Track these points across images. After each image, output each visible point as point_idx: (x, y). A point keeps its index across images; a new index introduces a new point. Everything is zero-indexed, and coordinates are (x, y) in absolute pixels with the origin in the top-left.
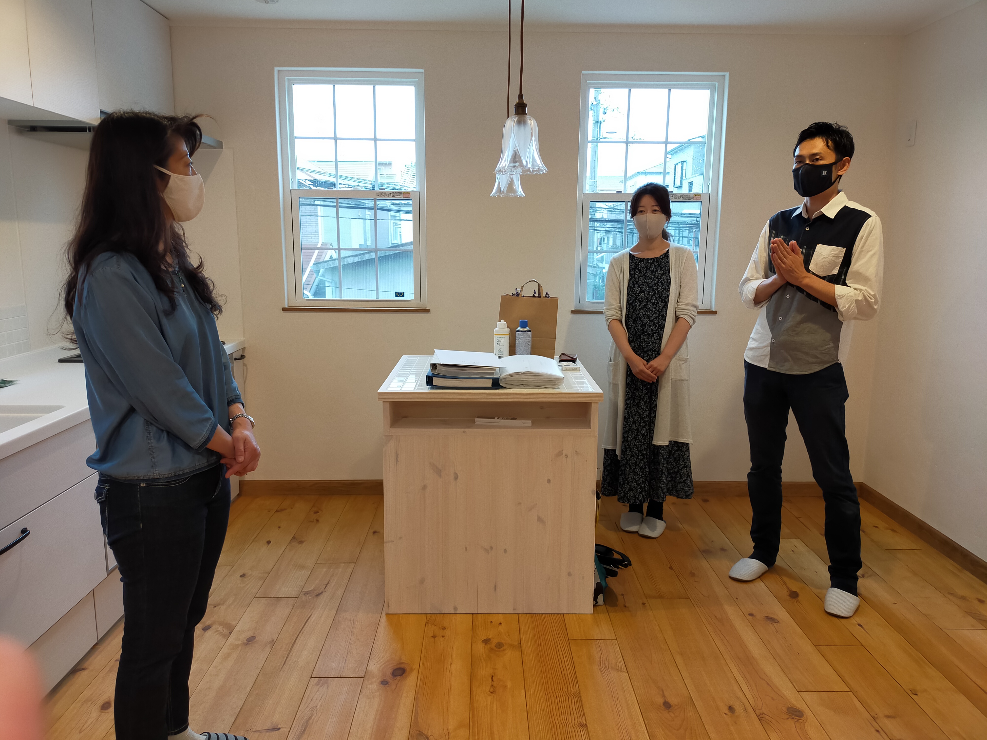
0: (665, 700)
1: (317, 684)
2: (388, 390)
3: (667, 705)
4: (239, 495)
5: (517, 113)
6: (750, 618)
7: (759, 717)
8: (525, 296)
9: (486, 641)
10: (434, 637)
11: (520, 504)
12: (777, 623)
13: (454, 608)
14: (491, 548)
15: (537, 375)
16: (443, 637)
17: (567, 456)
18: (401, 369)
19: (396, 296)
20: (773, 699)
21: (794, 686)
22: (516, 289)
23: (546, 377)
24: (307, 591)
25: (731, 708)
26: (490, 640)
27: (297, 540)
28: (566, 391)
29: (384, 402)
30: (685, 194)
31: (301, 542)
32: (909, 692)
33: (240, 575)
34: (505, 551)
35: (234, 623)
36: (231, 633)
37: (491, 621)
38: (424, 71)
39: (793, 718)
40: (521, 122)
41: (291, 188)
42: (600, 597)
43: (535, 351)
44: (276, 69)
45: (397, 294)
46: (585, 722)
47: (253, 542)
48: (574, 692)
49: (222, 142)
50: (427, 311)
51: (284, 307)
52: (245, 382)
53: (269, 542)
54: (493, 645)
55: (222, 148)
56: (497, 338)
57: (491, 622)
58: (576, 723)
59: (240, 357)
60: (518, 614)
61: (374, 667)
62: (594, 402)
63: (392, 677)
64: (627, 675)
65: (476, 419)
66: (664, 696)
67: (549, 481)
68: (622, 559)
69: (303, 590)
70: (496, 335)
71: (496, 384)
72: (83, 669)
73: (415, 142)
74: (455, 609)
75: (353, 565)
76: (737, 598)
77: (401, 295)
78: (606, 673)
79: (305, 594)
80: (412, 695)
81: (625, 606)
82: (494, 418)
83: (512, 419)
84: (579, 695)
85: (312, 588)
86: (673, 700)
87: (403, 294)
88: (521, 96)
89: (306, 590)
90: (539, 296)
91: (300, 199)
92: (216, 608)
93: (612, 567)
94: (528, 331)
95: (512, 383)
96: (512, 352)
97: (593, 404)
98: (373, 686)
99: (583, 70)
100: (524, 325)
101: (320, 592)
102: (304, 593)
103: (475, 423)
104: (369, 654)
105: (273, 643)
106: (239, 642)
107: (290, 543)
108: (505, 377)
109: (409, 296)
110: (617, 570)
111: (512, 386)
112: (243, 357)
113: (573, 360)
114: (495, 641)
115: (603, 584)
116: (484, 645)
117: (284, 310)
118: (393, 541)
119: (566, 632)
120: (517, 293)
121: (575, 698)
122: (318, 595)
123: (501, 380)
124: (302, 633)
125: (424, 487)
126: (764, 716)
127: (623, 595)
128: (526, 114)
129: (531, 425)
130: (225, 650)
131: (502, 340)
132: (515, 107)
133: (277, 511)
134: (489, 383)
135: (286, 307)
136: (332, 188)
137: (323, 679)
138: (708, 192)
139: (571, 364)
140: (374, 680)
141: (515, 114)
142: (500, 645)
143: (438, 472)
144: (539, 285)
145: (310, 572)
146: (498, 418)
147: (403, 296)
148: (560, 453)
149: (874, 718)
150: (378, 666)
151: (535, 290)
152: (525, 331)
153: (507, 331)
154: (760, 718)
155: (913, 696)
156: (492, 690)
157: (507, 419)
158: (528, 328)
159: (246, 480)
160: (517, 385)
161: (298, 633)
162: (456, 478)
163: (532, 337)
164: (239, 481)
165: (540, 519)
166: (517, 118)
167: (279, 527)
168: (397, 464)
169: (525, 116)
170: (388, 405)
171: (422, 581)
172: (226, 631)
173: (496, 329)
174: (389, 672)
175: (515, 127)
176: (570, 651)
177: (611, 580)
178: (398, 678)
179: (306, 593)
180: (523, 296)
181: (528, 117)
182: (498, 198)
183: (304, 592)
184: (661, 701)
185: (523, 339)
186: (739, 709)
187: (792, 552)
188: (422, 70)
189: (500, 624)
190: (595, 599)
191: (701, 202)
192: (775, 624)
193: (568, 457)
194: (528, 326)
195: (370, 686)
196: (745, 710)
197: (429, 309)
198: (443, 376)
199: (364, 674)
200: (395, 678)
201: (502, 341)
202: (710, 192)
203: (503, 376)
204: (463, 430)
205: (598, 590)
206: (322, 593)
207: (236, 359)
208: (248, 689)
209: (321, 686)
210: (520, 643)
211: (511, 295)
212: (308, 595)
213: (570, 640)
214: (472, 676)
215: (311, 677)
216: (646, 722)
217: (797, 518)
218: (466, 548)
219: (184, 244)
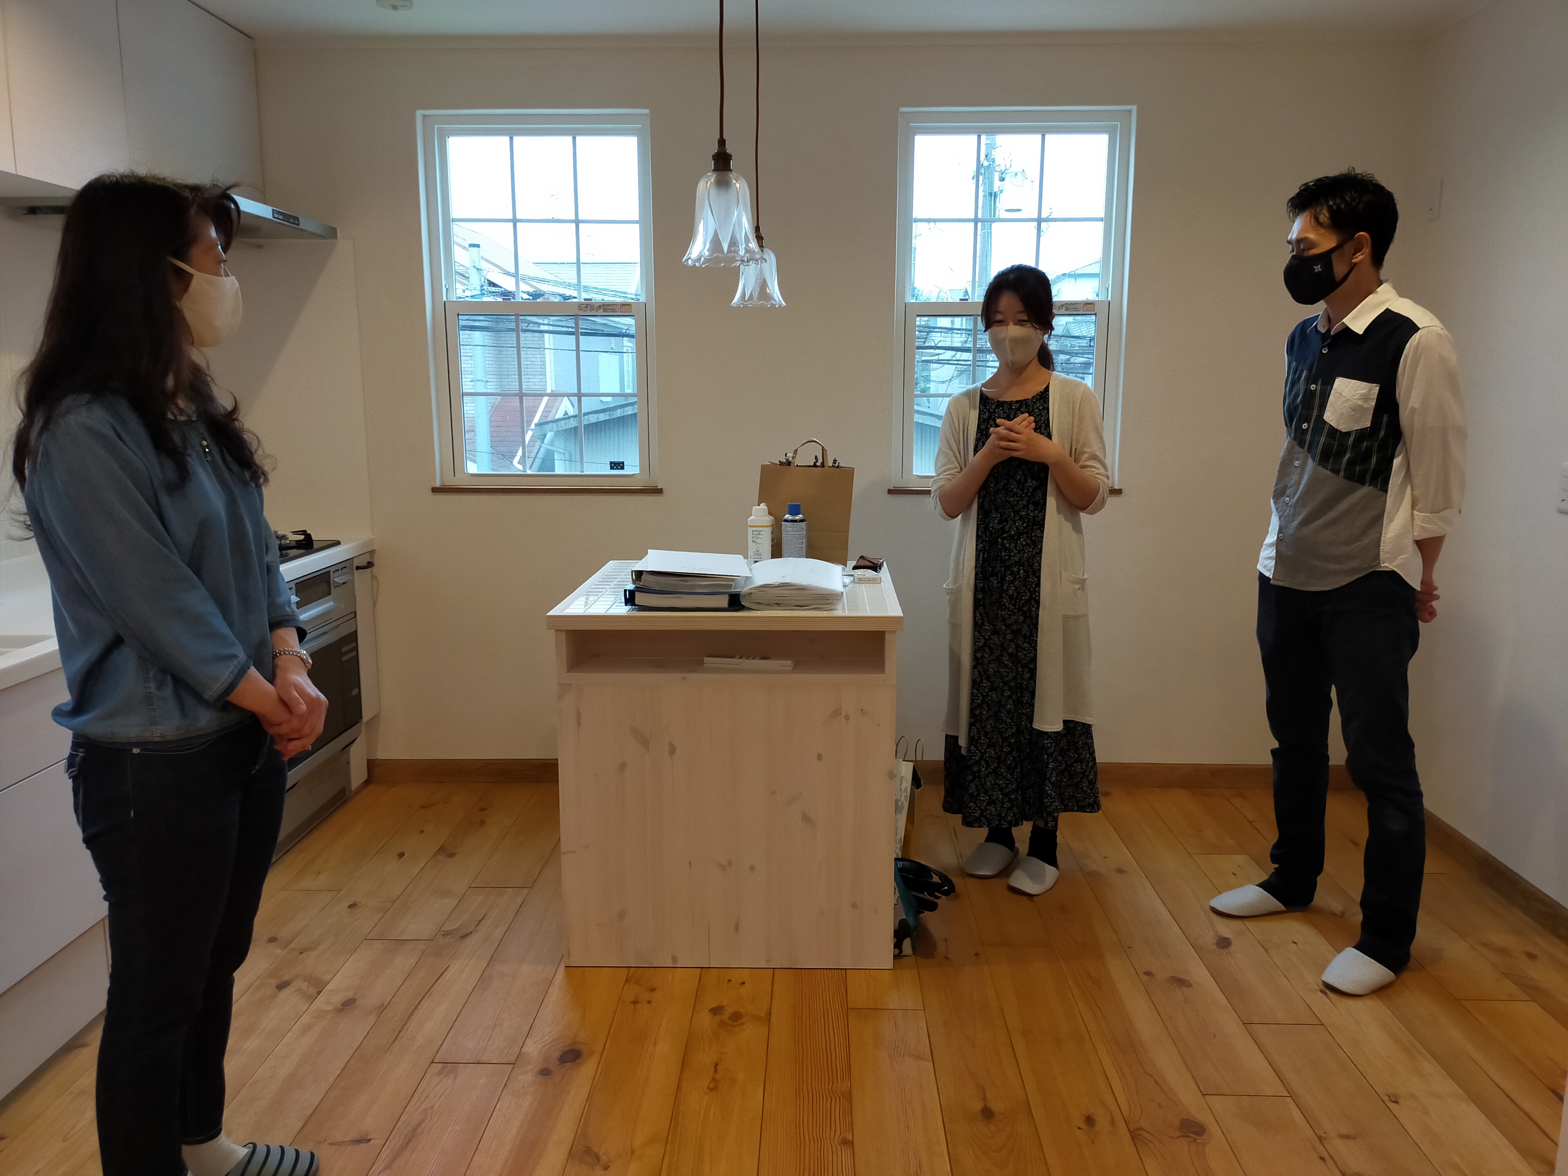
0: (986, 1104)
1: (440, 1073)
2: (565, 612)
3: (987, 1114)
4: (367, 782)
5: (717, 169)
6: (1145, 978)
7: (1132, 1134)
8: (799, 465)
9: (716, 1011)
10: (635, 1002)
11: (774, 793)
12: (1188, 986)
13: (672, 959)
14: (730, 863)
15: (801, 589)
16: (649, 1002)
17: (847, 718)
18: (599, 582)
19: (612, 468)
20: (1160, 1106)
21: (1198, 1086)
22: (786, 454)
23: (812, 592)
24: (448, 931)
25: (1090, 1120)
26: (723, 1008)
27: (446, 851)
28: (847, 614)
29: (556, 630)
30: (1069, 303)
31: (452, 855)
32: (1386, 1099)
33: (348, 905)
34: (752, 868)
35: (327, 977)
36: (319, 993)
37: (729, 979)
38: (650, 112)
39: (1188, 1136)
40: (723, 184)
41: (445, 299)
42: (907, 944)
43: (814, 551)
44: (419, 113)
45: (613, 465)
46: (851, 1137)
47: (376, 854)
48: (842, 1091)
49: (335, 229)
50: (659, 491)
51: (435, 486)
52: (374, 604)
53: (401, 855)
54: (725, 1017)
55: (336, 238)
56: (753, 531)
57: (730, 980)
58: (836, 1139)
59: (365, 564)
60: (774, 968)
61: (533, 1048)
62: (890, 631)
63: (558, 1063)
64: (932, 1064)
65: (706, 659)
66: (985, 1098)
67: (820, 757)
68: (940, 882)
69: (442, 929)
70: (750, 526)
71: (735, 602)
72: (85, 1045)
73: (638, 225)
74: (674, 959)
75: (526, 891)
76: (1129, 947)
77: (619, 467)
78: (898, 1062)
79: (443, 935)
80: (584, 1091)
81: (947, 958)
82: (733, 657)
83: (762, 658)
84: (848, 1096)
85: (455, 927)
86: (997, 1106)
87: (621, 465)
88: (722, 142)
89: (447, 927)
90: (823, 465)
91: (460, 316)
92: (303, 954)
93: (926, 895)
94: (801, 521)
95: (761, 602)
96: (777, 552)
97: (887, 636)
98: (527, 1077)
99: (903, 106)
100: (794, 510)
101: (469, 931)
102: (443, 933)
103: (705, 665)
104: (529, 1027)
105: (382, 1009)
106: (330, 1008)
107: (435, 855)
108: (750, 591)
109: (632, 468)
110: (936, 900)
111: (761, 606)
112: (370, 565)
113: (876, 567)
114: (729, 1011)
115: (911, 921)
116: (711, 1016)
117: (435, 490)
118: (575, 852)
119: (845, 997)
120: (788, 460)
121: (841, 1100)
122: (463, 937)
123: (745, 596)
124: (430, 995)
125: (623, 767)
126: (1141, 1132)
127: (946, 940)
128: (731, 170)
129: (791, 668)
130: (306, 1019)
131: (759, 534)
132: (713, 159)
133: (422, 807)
134: (724, 602)
135: (438, 485)
136: (510, 299)
137: (450, 1066)
138: (1108, 298)
139: (870, 573)
140: (530, 1067)
141: (714, 171)
142: (736, 1017)
143: (644, 742)
144: (823, 448)
145: (457, 902)
146: (740, 658)
147: (622, 468)
148: (837, 713)
149: (1320, 1139)
150: (539, 1047)
151: (816, 456)
152: (796, 521)
153: (768, 520)
154: (1135, 1135)
155: (1392, 1106)
156: (712, 1085)
157: (754, 659)
158: (801, 516)
159: (377, 758)
160: (768, 605)
161: (424, 994)
162: (672, 751)
163: (809, 530)
164: (368, 760)
165: (806, 818)
166: (714, 176)
167: (422, 832)
168: (579, 729)
169: (730, 172)
170: (563, 636)
171: (621, 916)
172: (312, 990)
173: (752, 517)
174: (557, 1055)
175: (713, 192)
176: (846, 1027)
177: (927, 915)
178: (568, 1065)
179: (446, 934)
180: (797, 466)
181: (732, 176)
183: (443, 931)
184: (978, 1106)
185: (793, 533)
186: (1102, 1122)
187: (1233, 875)
188: (647, 111)
189: (743, 983)
190: (898, 945)
191: (1096, 314)
192: (1185, 989)
193: (849, 717)
194: (801, 512)
195: (522, 1077)
196: (1113, 1122)
197: (662, 489)
198: (651, 591)
199: (514, 1059)
200: (563, 1065)
201: (760, 536)
202: (1109, 299)
203: (746, 590)
204: (683, 675)
205: (901, 933)
206: (471, 933)
207: (358, 568)
208: (332, 1079)
209: (446, 1076)
210: (770, 1014)
211: (777, 464)
212: (449, 937)
213: (849, 1010)
214: (684, 1063)
215: (432, 1062)
216: (949, 1139)
217: (1250, 822)
218: (690, 863)
219: (209, 379)
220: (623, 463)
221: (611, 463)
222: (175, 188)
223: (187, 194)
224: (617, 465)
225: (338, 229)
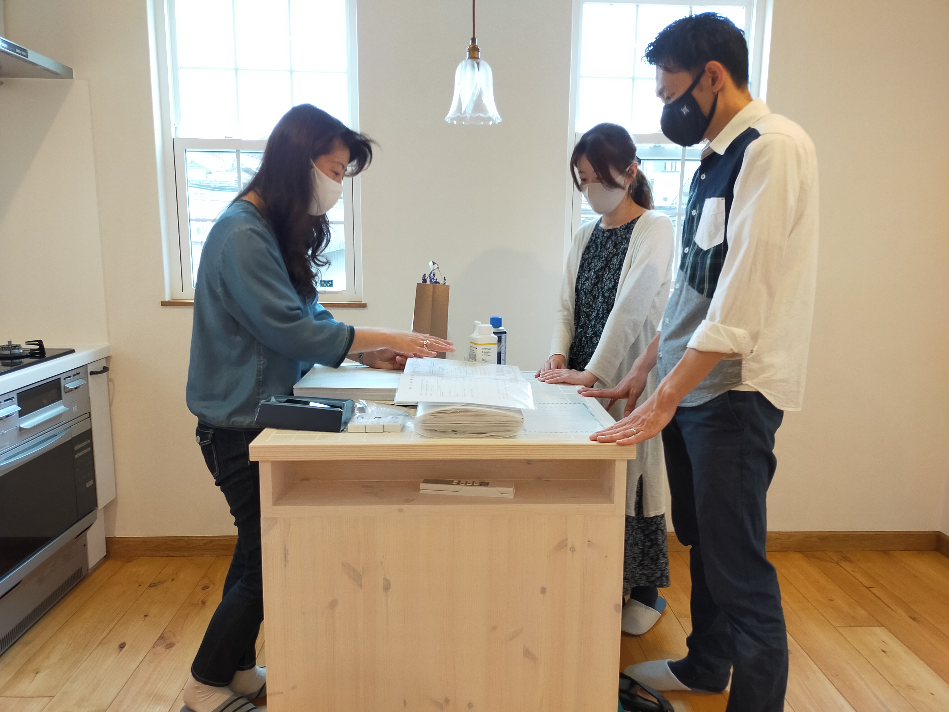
2: (266, 442)
4: (106, 558)
11: (494, 628)
14: (447, 701)
17: (573, 549)
19: (322, 286)
27: (165, 640)
31: (170, 646)
34: (470, 705)
41: (173, 136)
45: (323, 283)
47: (98, 645)
49: (72, 69)
50: (364, 306)
51: (165, 300)
52: (111, 404)
53: (122, 646)
55: (72, 78)
59: (102, 369)
62: (620, 460)
65: (423, 486)
67: (543, 590)
73: (346, 75)
77: (328, 285)
82: (450, 483)
83: (480, 484)
87: (330, 283)
97: (617, 463)
100: (496, 322)
103: (421, 492)
107: (153, 647)
109: (340, 286)
112: (105, 369)
117: (164, 304)
118: (282, 693)
125: (333, 604)
129: (512, 496)
133: (151, 586)
135: (167, 299)
143: (357, 578)
146: (458, 484)
147: (332, 286)
148: (562, 545)
157: (472, 485)
159: (116, 536)
162: (387, 587)
164: (106, 538)
165: (528, 654)
167: (146, 616)
168: (285, 566)
170: (269, 466)
187: (883, 653)
193: (574, 549)
197: (366, 304)
204: (397, 507)
207: (92, 373)
218: (405, 702)
220: (332, 281)
221: (321, 281)
224: (327, 283)
225: (74, 70)
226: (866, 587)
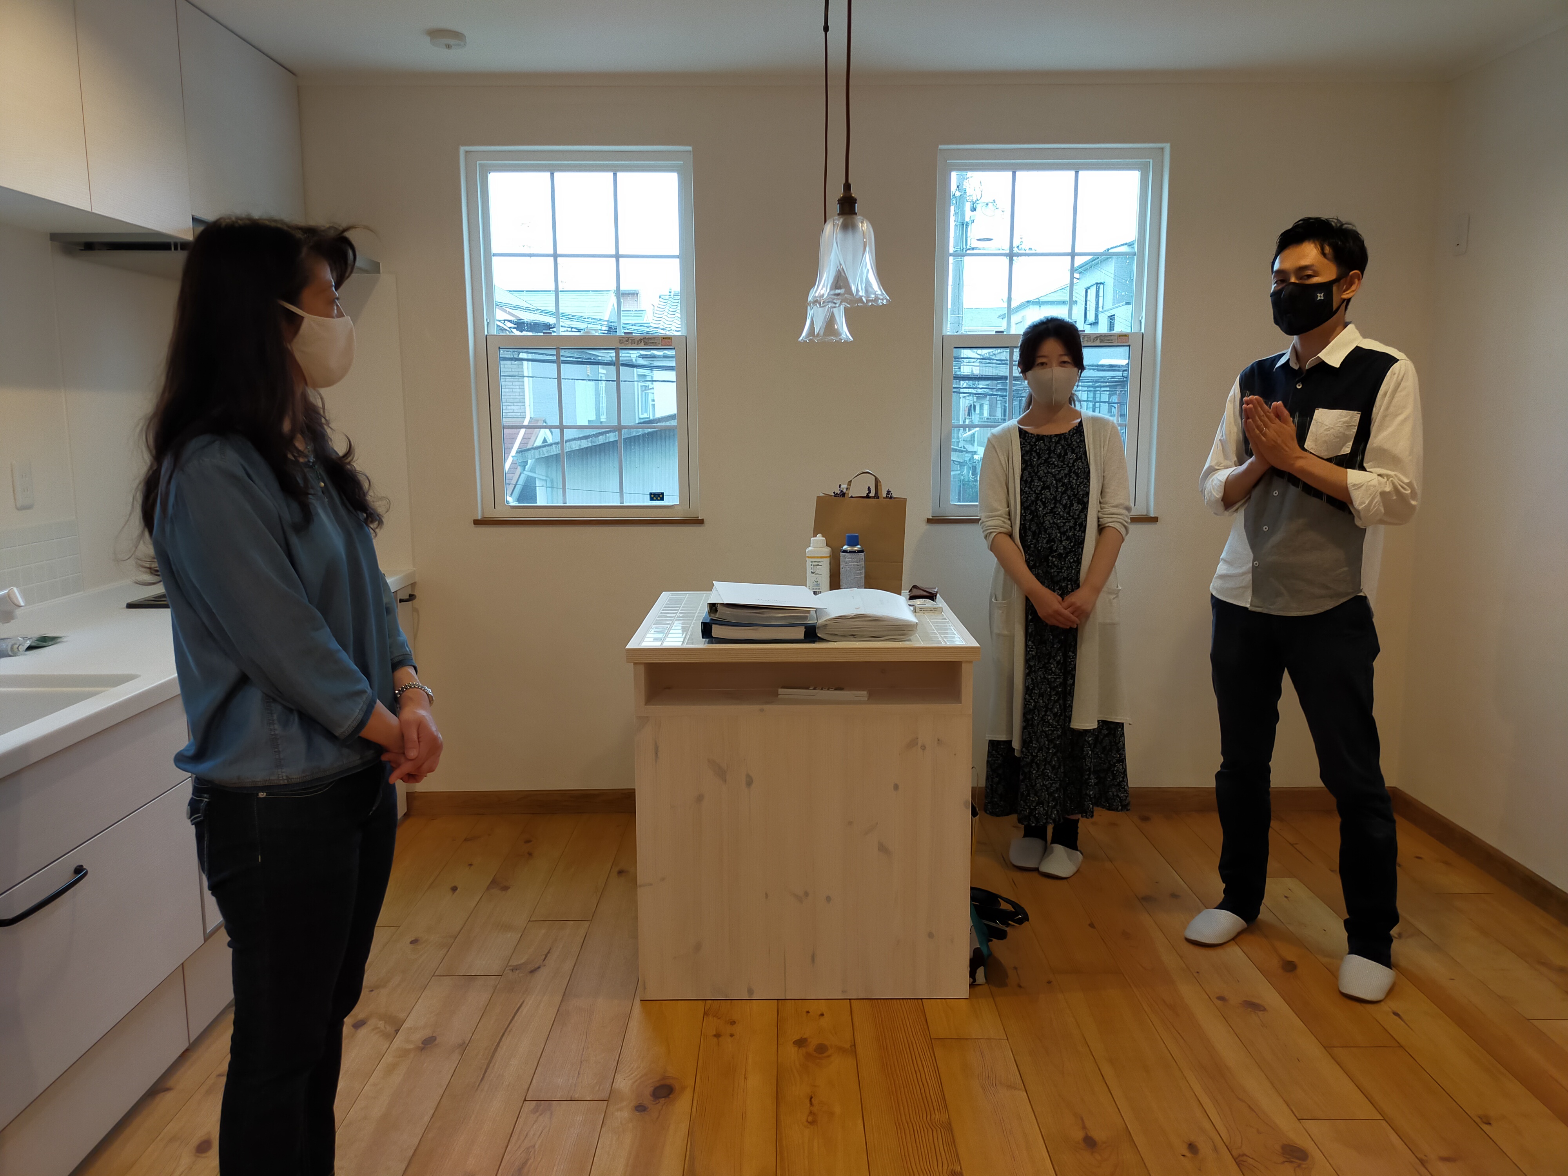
0: (1087, 1134)
1: (535, 1111)
2: (642, 645)
3: (1090, 1143)
4: (406, 815)
5: (842, 213)
6: (1219, 1003)
7: (1237, 1161)
8: (853, 496)
9: (801, 1043)
10: (717, 1036)
11: (850, 823)
12: (1263, 1011)
13: (748, 991)
14: (806, 894)
15: (876, 620)
16: (732, 1035)
17: (923, 748)
18: (661, 613)
19: (652, 499)
20: (1259, 1132)
21: (1292, 1111)
22: (840, 485)
23: (886, 623)
24: (516, 966)
25: (1192, 1147)
26: (807, 1040)
27: (499, 884)
28: (922, 644)
29: (635, 664)
30: (1103, 335)
31: (505, 888)
32: (1478, 1120)
33: (411, 940)
34: (828, 899)
35: (402, 1015)
36: (397, 1031)
37: (807, 1010)
38: (693, 148)
39: (1292, 1162)
40: (848, 227)
41: (486, 333)
42: (980, 972)
43: (869, 583)
44: (462, 149)
45: (652, 496)
46: (959, 1170)
47: (429, 888)
48: (941, 1122)
49: (379, 263)
50: (701, 522)
51: (476, 518)
52: (415, 638)
53: (454, 889)
54: (811, 1048)
55: (379, 272)
56: (812, 562)
57: (808, 1012)
58: (945, 1171)
59: (407, 597)
60: (850, 999)
61: (624, 1084)
62: (967, 662)
63: (652, 1099)
64: (1026, 1094)
65: (781, 691)
66: (1084, 1128)
67: (896, 787)
68: (1013, 910)
69: (509, 964)
70: (809, 557)
71: (811, 634)
72: (168, 1089)
73: (678, 260)
74: (750, 991)
75: (587, 924)
76: (1198, 972)
77: (659, 498)
78: (991, 1092)
79: (512, 970)
80: (684, 1127)
81: (1020, 986)
82: (808, 688)
83: (836, 689)
84: (948, 1127)
85: (522, 961)
86: (1098, 1135)
87: (661, 496)
88: (847, 187)
89: (514, 962)
90: (877, 496)
91: (500, 350)
92: (373, 993)
93: (998, 925)
94: (859, 552)
95: (837, 633)
96: (835, 584)
97: (964, 665)
98: (623, 1114)
99: (941, 144)
100: (853, 541)
101: (537, 966)
102: (511, 968)
103: (779, 696)
104: (615, 1063)
105: (463, 1047)
106: (411, 1046)
107: (488, 888)
108: (826, 623)
109: (672, 499)
110: (1006, 929)
111: (836, 637)
112: (412, 597)
113: (932, 597)
114: (813, 1043)
115: (985, 951)
116: (796, 1049)
117: (477, 522)
118: (651, 885)
119: (926, 1027)
120: (842, 491)
121: (943, 1132)
122: (532, 972)
123: (818, 628)
124: (510, 1031)
125: (700, 798)
126: (1245, 1158)
127: (1015, 968)
128: (856, 214)
129: (866, 699)
130: (389, 1059)
131: (818, 565)
132: (838, 203)
133: (466, 840)
134: (800, 633)
135: (479, 518)
136: (551, 333)
137: (544, 1104)
138: (1141, 330)
139: (928, 603)
140: (625, 1103)
141: (839, 215)
142: (821, 1049)
143: (722, 774)
144: (876, 478)
145: (520, 936)
146: (815, 689)
147: (662, 499)
148: (913, 743)
149: (1422, 1162)
150: (631, 1082)
151: (869, 487)
152: (854, 552)
153: (827, 551)
154: (1239, 1161)
155: (1485, 1127)
156: (810, 1119)
157: (828, 689)
158: (859, 546)
159: (417, 791)
160: (844, 636)
161: (503, 1031)
162: (749, 782)
163: (867, 560)
164: (407, 793)
165: (883, 848)
166: (841, 220)
167: (471, 865)
168: (656, 762)
169: (855, 216)
170: (642, 669)
171: (698, 947)
172: (390, 1029)
173: (810, 548)
174: (649, 1090)
175: (839, 234)
176: (933, 1058)
177: (995, 944)
178: (662, 1100)
179: (514, 969)
180: (852, 497)
181: (859, 218)
182: (810, 345)
183: (510, 966)
184: (1079, 1135)
185: (850, 564)
186: (1205, 1149)
187: (1285, 899)
188: (690, 148)
189: (822, 1015)
190: (973, 974)
191: (1129, 346)
192: (1260, 1013)
193: (925, 747)
194: (859, 543)
195: (618, 1114)
196: (1215, 1149)
197: (703, 520)
198: (728, 623)
199: (607, 1095)
200: (657, 1102)
201: (818, 567)
202: (1143, 331)
203: (821, 621)
204: (760, 707)
205: (977, 960)
206: (539, 968)
208: (427, 1119)
209: (541, 1115)
210: (855, 1045)
211: (832, 496)
212: (518, 971)
213: (933, 1040)
214: (778, 1097)
215: (525, 1100)
216: (1056, 1168)
217: (1292, 845)
218: (766, 894)
219: (323, 420)
220: (663, 494)
221: (651, 494)
222: (289, 229)
223: (299, 235)
224: (657, 496)
225: (381, 264)
226: (1290, 843)
